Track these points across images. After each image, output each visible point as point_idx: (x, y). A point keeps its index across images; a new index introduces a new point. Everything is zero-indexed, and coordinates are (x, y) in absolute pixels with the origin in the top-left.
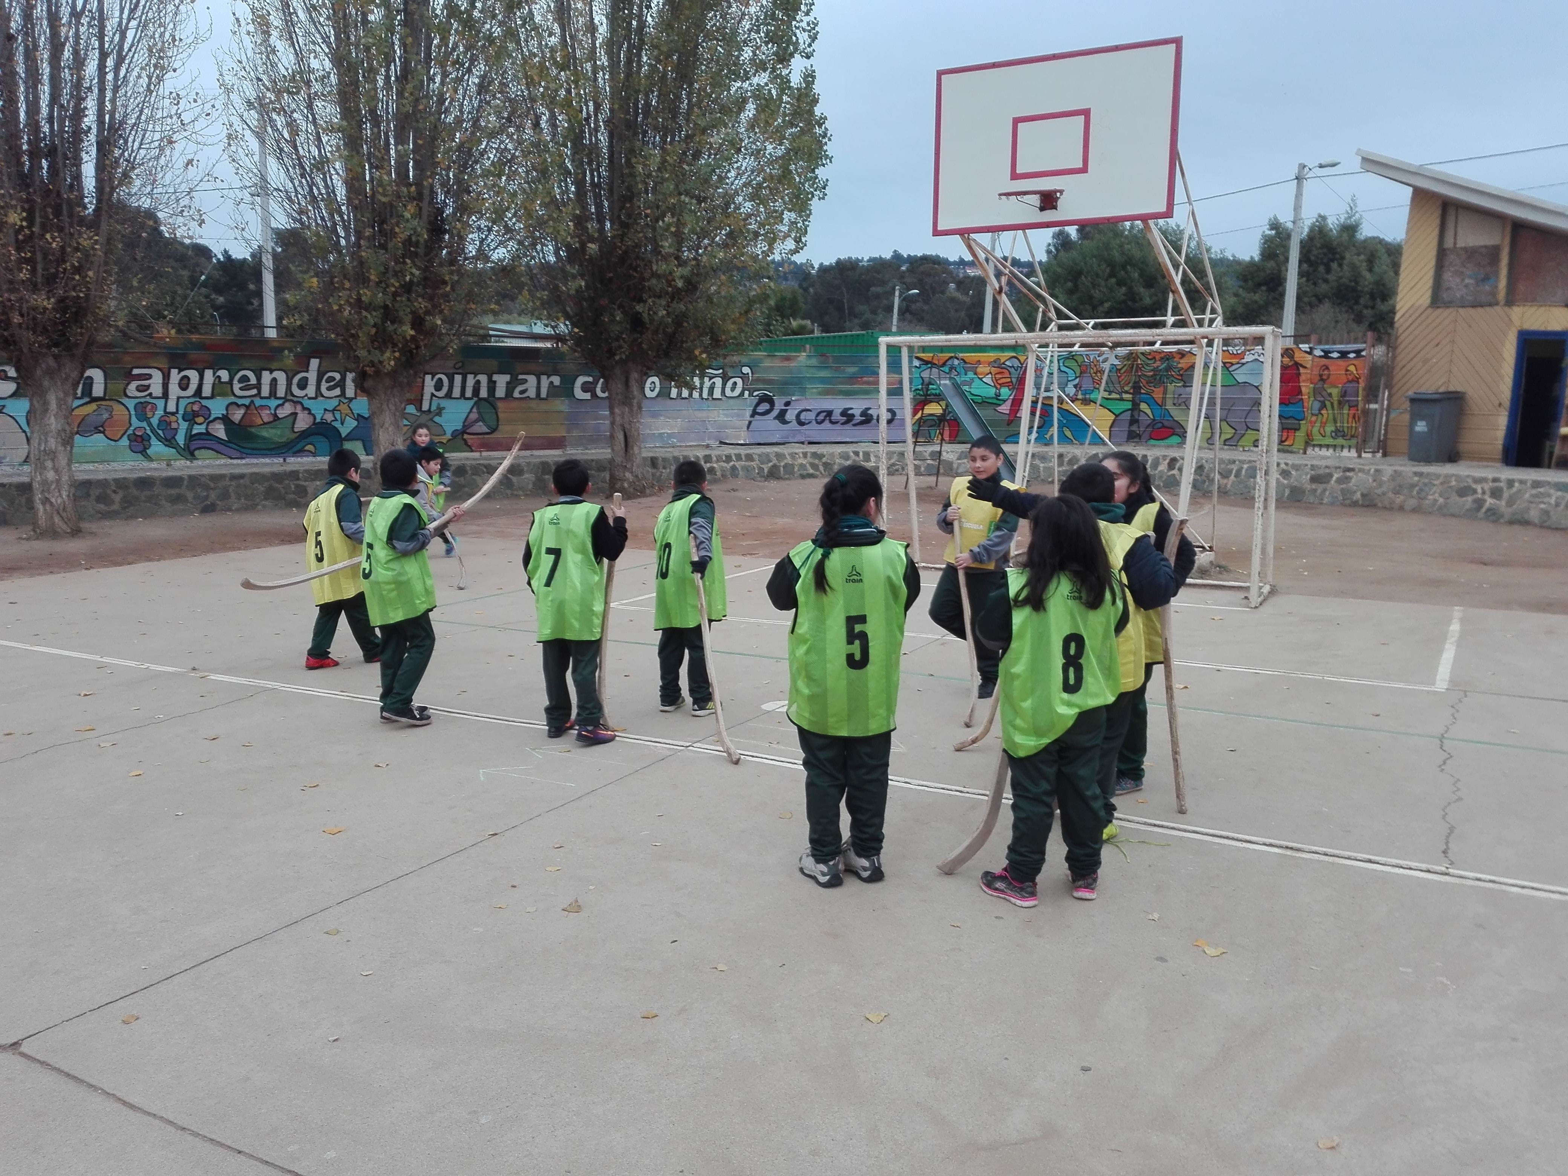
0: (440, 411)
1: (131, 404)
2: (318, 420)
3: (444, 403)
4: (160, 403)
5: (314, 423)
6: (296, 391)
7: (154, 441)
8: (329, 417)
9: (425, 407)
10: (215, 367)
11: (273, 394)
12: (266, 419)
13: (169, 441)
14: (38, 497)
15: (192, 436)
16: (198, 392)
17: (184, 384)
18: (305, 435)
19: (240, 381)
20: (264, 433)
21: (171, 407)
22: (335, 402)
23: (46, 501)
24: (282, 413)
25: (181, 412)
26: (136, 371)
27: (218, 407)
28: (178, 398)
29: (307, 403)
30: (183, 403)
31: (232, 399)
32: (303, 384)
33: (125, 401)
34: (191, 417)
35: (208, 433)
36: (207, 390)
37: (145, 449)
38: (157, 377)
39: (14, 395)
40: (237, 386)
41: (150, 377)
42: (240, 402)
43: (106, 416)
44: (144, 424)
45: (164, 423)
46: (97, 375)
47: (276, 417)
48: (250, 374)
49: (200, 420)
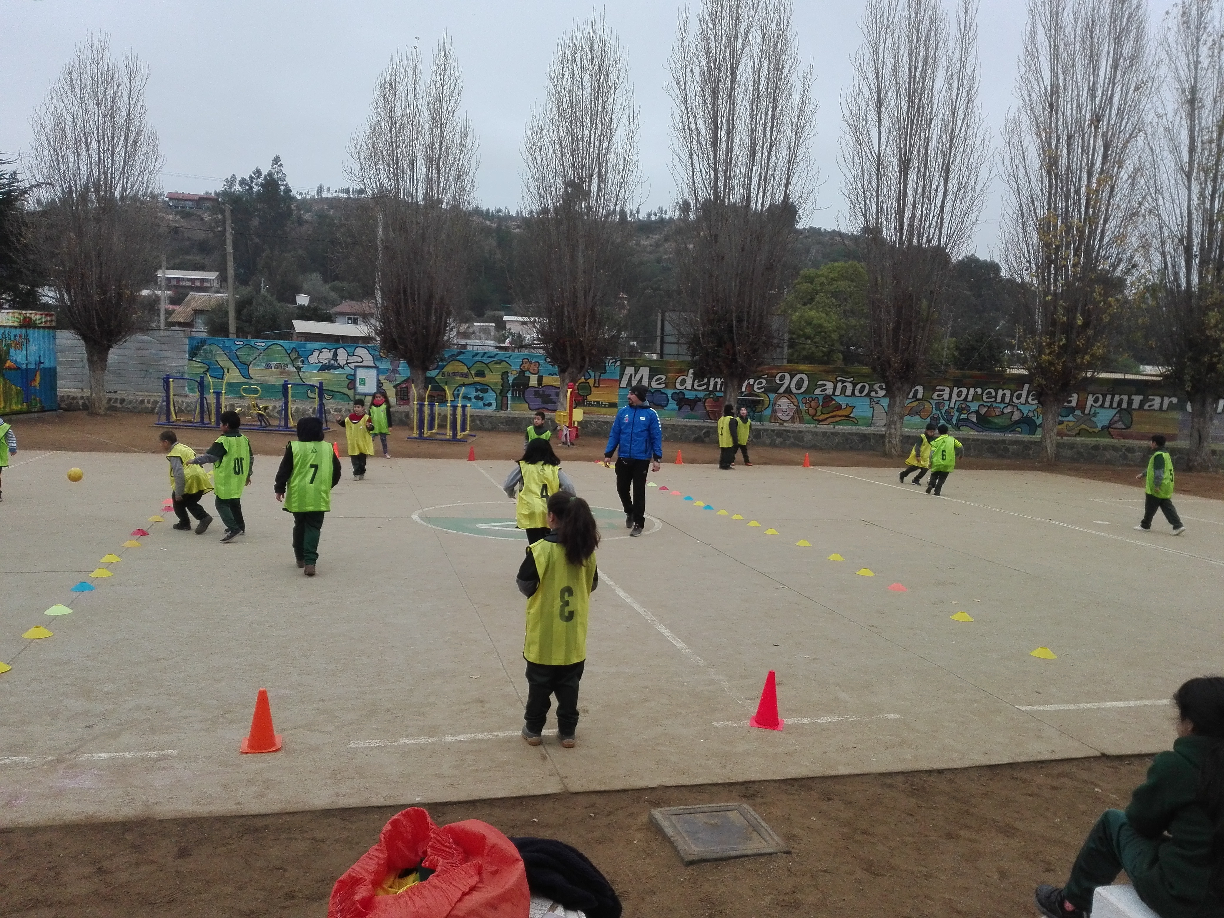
0: (1095, 415)
1: (933, 402)
2: (1025, 415)
3: (1098, 410)
4: (947, 403)
5: (1022, 417)
6: (1015, 400)
8: (1031, 414)
9: (1087, 412)
10: (975, 388)
11: (1003, 401)
12: (997, 414)
14: (887, 440)
15: (960, 420)
16: (966, 398)
17: (959, 394)
18: (1017, 422)
19: (986, 394)
20: (996, 420)
21: (952, 405)
22: (1036, 407)
23: (890, 442)
24: (1006, 411)
25: (956, 408)
26: (938, 388)
27: (974, 406)
28: (956, 401)
29: (1020, 407)
30: (957, 403)
31: (982, 403)
32: (1019, 397)
33: (931, 401)
34: (960, 411)
35: (968, 419)
36: (970, 398)
38: (947, 390)
39: (884, 396)
40: (985, 396)
41: (944, 390)
42: (985, 404)
43: (922, 407)
44: (938, 412)
45: (948, 412)
46: (920, 389)
47: (1003, 413)
48: (992, 391)
49: (965, 412)
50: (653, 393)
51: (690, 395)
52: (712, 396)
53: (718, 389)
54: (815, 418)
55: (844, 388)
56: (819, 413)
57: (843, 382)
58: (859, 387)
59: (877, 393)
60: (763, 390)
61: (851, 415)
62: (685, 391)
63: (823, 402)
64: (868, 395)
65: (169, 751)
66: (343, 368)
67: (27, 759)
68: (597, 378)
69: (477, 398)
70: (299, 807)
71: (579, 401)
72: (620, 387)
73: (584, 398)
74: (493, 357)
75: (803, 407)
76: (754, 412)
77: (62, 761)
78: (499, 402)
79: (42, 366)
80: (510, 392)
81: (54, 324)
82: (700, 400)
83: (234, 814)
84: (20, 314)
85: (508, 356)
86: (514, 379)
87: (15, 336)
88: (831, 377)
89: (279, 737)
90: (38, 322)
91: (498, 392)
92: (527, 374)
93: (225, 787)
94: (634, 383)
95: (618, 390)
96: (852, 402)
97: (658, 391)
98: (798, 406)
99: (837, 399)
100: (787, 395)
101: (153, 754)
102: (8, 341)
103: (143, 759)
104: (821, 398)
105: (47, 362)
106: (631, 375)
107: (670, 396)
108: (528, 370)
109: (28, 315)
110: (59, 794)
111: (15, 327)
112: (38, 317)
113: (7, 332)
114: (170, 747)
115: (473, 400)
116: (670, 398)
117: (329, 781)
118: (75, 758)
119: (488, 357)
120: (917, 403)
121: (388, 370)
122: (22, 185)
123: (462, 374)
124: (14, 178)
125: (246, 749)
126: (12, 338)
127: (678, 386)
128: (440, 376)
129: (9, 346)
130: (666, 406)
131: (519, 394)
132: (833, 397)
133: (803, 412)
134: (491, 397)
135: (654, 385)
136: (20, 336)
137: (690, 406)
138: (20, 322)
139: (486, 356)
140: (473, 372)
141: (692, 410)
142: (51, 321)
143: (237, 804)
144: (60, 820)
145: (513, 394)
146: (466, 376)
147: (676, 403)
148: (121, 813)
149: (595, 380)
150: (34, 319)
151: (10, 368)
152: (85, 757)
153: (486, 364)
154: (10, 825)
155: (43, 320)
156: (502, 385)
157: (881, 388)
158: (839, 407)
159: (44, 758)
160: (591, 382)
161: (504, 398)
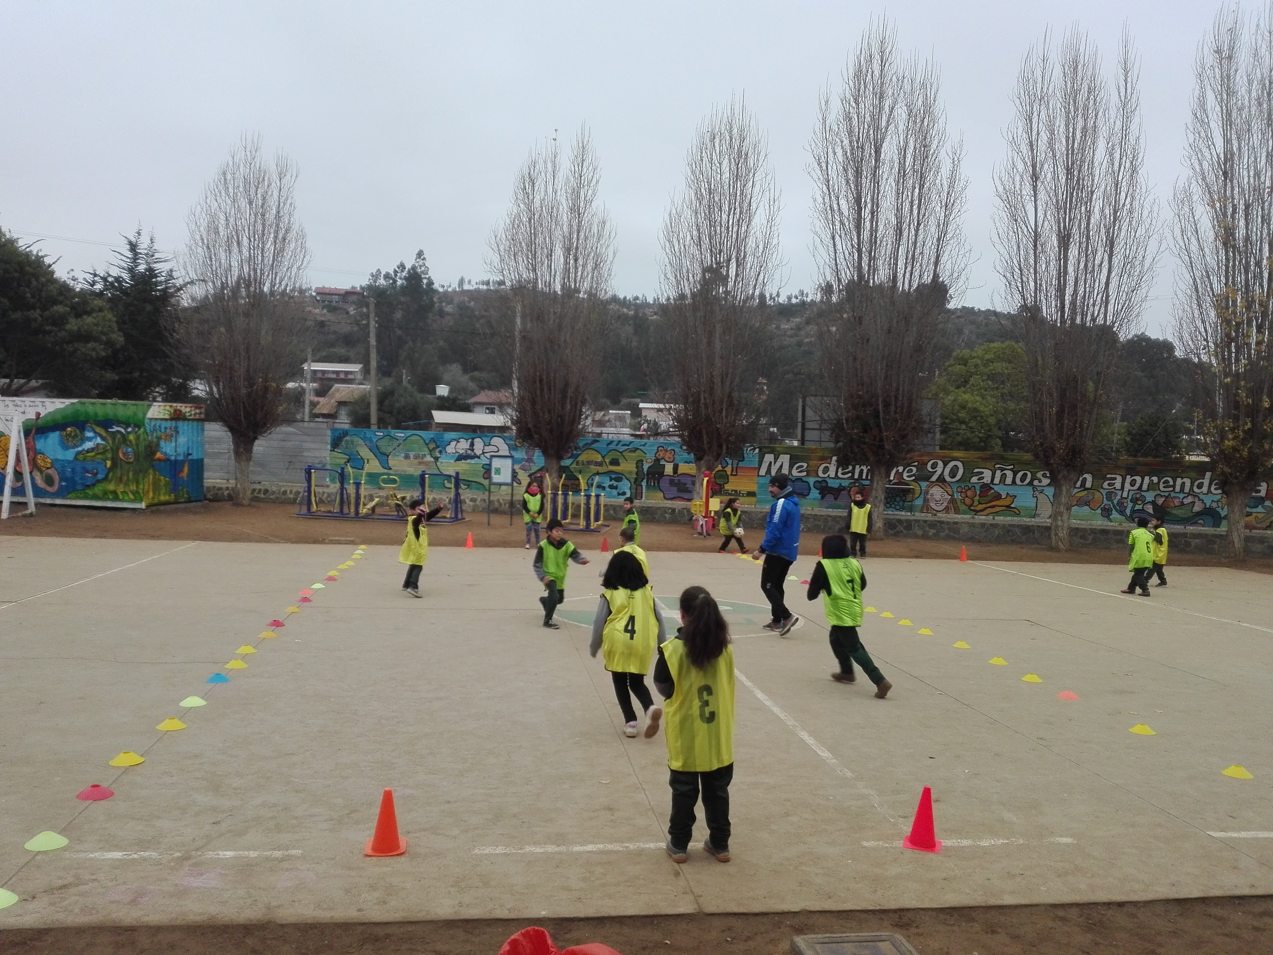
1: (1104, 492)
2: (1208, 506)
4: (1119, 493)
5: (1205, 508)
6: (1196, 489)
7: (1114, 512)
8: (1214, 505)
10: (1150, 475)
11: (1182, 490)
12: (1177, 504)
13: (1122, 512)
14: (1053, 532)
15: (1134, 511)
16: (1140, 488)
17: (1133, 483)
18: (1199, 514)
19: (1163, 483)
20: (1174, 512)
21: (1125, 495)
22: (1220, 497)
23: (1056, 534)
24: (1186, 501)
25: (1130, 498)
26: (1108, 476)
27: (1150, 496)
28: (1129, 490)
29: (1201, 496)
30: (1131, 493)
31: (1158, 492)
32: (1200, 486)
33: (1102, 491)
34: (1135, 501)
35: (1143, 510)
36: (1145, 487)
37: (1109, 515)
38: (1119, 479)
39: (1048, 485)
40: (1161, 485)
41: (1115, 479)
42: (1162, 494)
43: (1091, 498)
44: (1110, 503)
45: (1120, 503)
46: (1089, 477)
47: (1182, 504)
48: (1170, 479)
49: (1140, 502)
50: (793, 482)
51: (833, 484)
52: (857, 484)
53: (864, 477)
54: (972, 508)
55: (1004, 477)
56: (976, 503)
57: (1002, 470)
58: (1020, 474)
59: (1040, 481)
60: (914, 478)
61: (1012, 506)
62: (828, 480)
63: (981, 492)
64: (1031, 483)
65: (294, 852)
66: (479, 457)
67: (154, 855)
68: (735, 466)
69: (611, 487)
70: (421, 916)
71: (716, 490)
72: (758, 476)
73: (721, 487)
74: (628, 445)
75: (957, 496)
76: (904, 501)
77: (188, 858)
78: (633, 491)
79: (190, 457)
80: (645, 481)
81: (203, 416)
82: (844, 488)
83: (355, 921)
84: (171, 406)
85: (643, 443)
86: (649, 468)
87: (166, 428)
88: (988, 465)
89: (403, 840)
90: (187, 414)
91: (633, 481)
92: (662, 462)
93: (347, 891)
94: (773, 473)
95: (756, 478)
96: (1012, 491)
97: (799, 479)
98: (952, 496)
99: (996, 488)
100: (941, 484)
101: (278, 854)
102: (159, 434)
103: (267, 859)
104: (978, 487)
105: (195, 453)
106: (771, 463)
107: (812, 484)
108: (663, 458)
109: (178, 408)
110: (183, 892)
111: (166, 420)
112: (188, 410)
113: (158, 424)
114: (294, 848)
115: (608, 489)
116: (812, 486)
117: (452, 890)
118: (200, 856)
119: (623, 445)
120: (1085, 492)
121: (523, 460)
122: (179, 282)
123: (596, 462)
124: (171, 276)
125: (370, 852)
126: (163, 430)
127: (820, 474)
128: (574, 465)
129: (159, 438)
130: (808, 494)
131: (654, 483)
132: (992, 486)
133: (959, 502)
134: (625, 486)
135: (795, 473)
136: (171, 428)
137: (834, 494)
138: (170, 415)
139: (621, 444)
140: (607, 461)
141: (836, 499)
142: (200, 413)
143: (360, 910)
144: (183, 920)
145: (647, 483)
146: (600, 464)
147: (818, 491)
148: (243, 915)
149: (733, 468)
150: (184, 411)
151: (160, 460)
152: (210, 854)
153: (621, 453)
154: (135, 923)
155: (193, 413)
156: (637, 474)
157: (1044, 476)
158: (998, 497)
159: (171, 854)
160: (729, 470)
161: (639, 487)
